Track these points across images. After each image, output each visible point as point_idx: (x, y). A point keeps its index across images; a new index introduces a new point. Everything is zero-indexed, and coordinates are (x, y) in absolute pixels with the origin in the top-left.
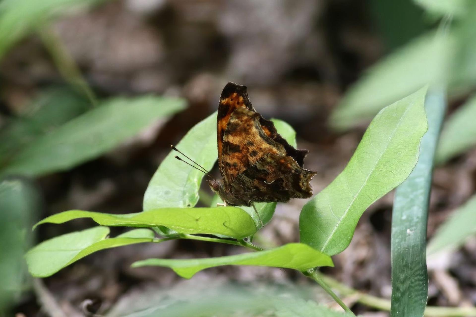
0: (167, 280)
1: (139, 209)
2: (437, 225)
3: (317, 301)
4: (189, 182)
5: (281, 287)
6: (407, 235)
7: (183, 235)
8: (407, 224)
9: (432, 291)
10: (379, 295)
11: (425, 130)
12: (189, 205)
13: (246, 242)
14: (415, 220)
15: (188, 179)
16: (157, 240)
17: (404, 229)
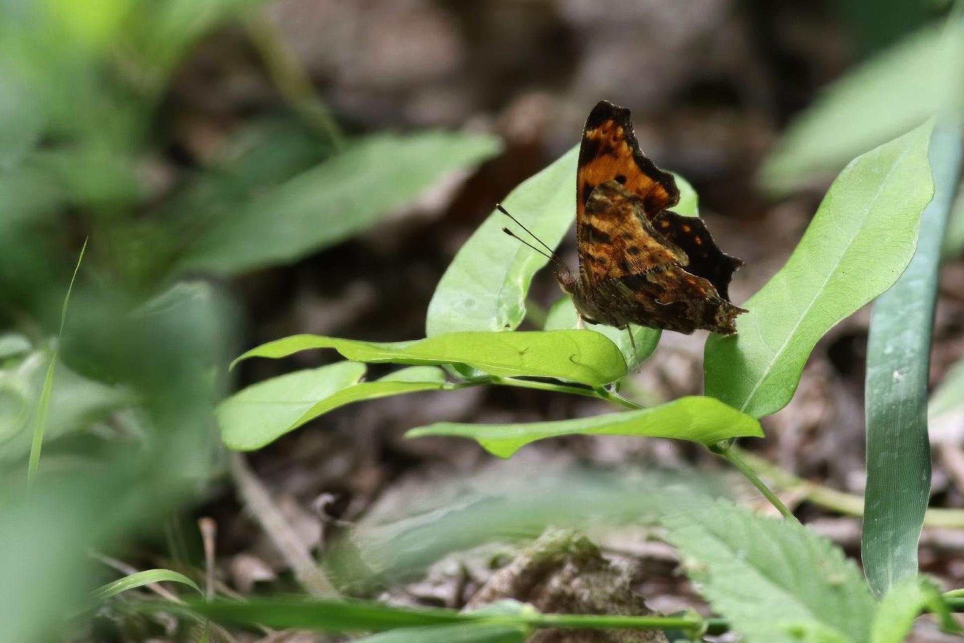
0: (466, 459)
1: (419, 333)
2: (948, 363)
3: (732, 498)
4: (507, 285)
5: (669, 473)
6: (894, 381)
7: (496, 378)
8: (894, 362)
9: (937, 480)
10: (844, 488)
11: (929, 197)
12: (508, 326)
13: (607, 391)
14: (909, 354)
15: (507, 279)
16: (449, 386)
17: (888, 370)
